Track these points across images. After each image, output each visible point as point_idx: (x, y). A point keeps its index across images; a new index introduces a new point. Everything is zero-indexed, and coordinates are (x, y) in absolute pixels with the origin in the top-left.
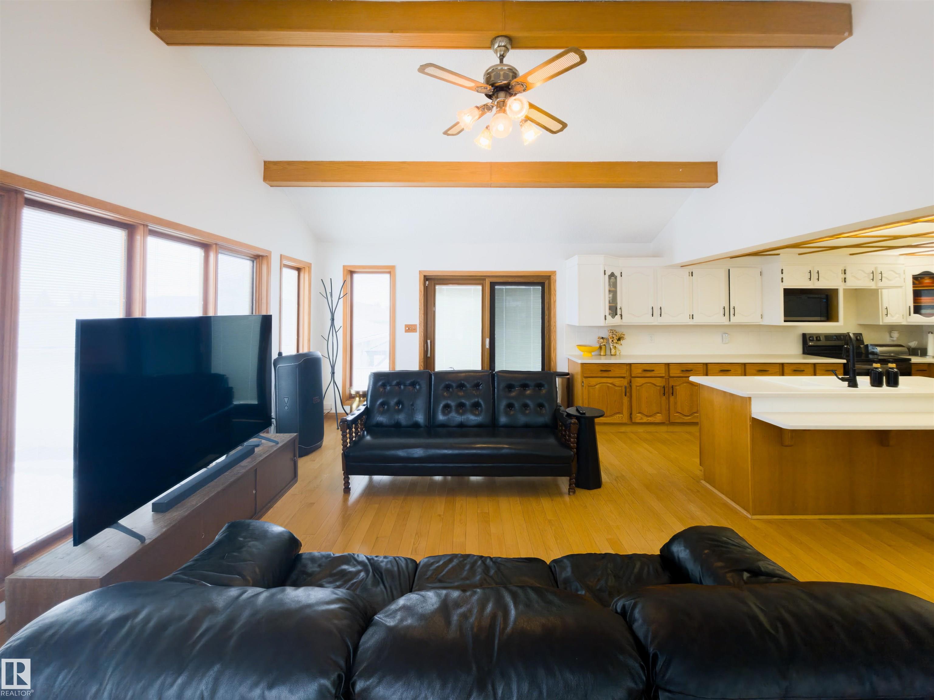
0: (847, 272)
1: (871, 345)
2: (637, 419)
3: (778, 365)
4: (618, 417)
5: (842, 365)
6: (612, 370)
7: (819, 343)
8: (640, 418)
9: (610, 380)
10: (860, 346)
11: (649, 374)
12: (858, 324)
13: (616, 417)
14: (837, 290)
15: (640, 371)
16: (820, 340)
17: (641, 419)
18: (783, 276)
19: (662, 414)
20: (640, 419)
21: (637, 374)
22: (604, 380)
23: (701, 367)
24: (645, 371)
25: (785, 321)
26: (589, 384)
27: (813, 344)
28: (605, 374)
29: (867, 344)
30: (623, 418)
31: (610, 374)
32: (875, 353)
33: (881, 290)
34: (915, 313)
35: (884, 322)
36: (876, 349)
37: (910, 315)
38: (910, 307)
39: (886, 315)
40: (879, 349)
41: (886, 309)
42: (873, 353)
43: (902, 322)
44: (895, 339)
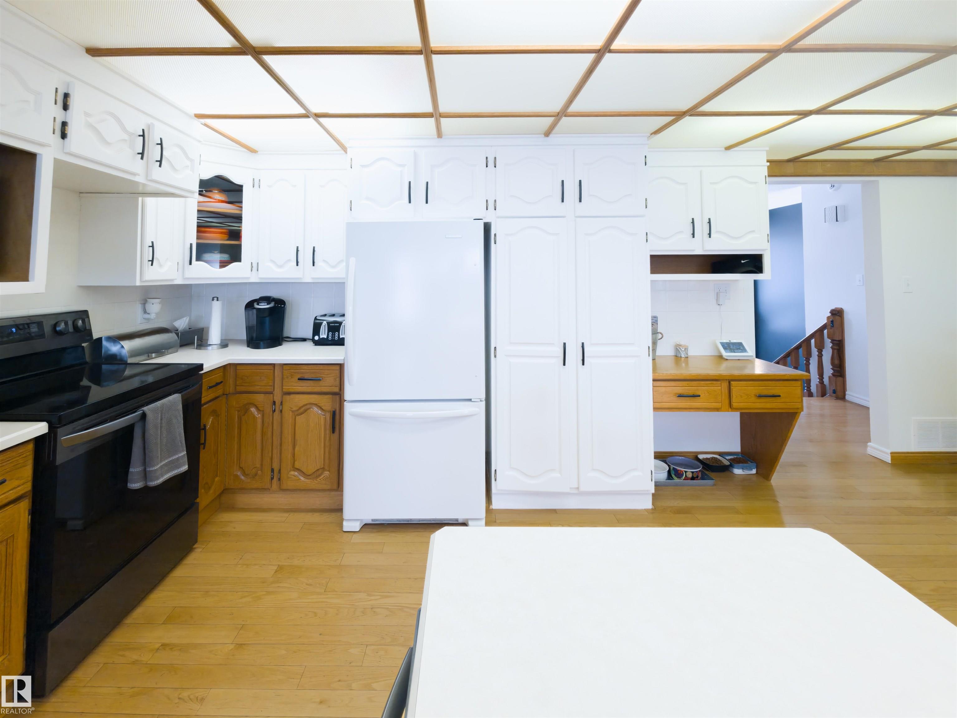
0: (71, 104)
1: (110, 338)
5: (30, 447)
10: (83, 345)
12: (79, 286)
32: (118, 357)
33: (144, 198)
34: (198, 259)
35: (144, 280)
36: (122, 347)
37: (190, 263)
38: (191, 245)
39: (149, 261)
40: (128, 345)
41: (151, 248)
42: (114, 359)
43: (176, 279)
44: (153, 316)
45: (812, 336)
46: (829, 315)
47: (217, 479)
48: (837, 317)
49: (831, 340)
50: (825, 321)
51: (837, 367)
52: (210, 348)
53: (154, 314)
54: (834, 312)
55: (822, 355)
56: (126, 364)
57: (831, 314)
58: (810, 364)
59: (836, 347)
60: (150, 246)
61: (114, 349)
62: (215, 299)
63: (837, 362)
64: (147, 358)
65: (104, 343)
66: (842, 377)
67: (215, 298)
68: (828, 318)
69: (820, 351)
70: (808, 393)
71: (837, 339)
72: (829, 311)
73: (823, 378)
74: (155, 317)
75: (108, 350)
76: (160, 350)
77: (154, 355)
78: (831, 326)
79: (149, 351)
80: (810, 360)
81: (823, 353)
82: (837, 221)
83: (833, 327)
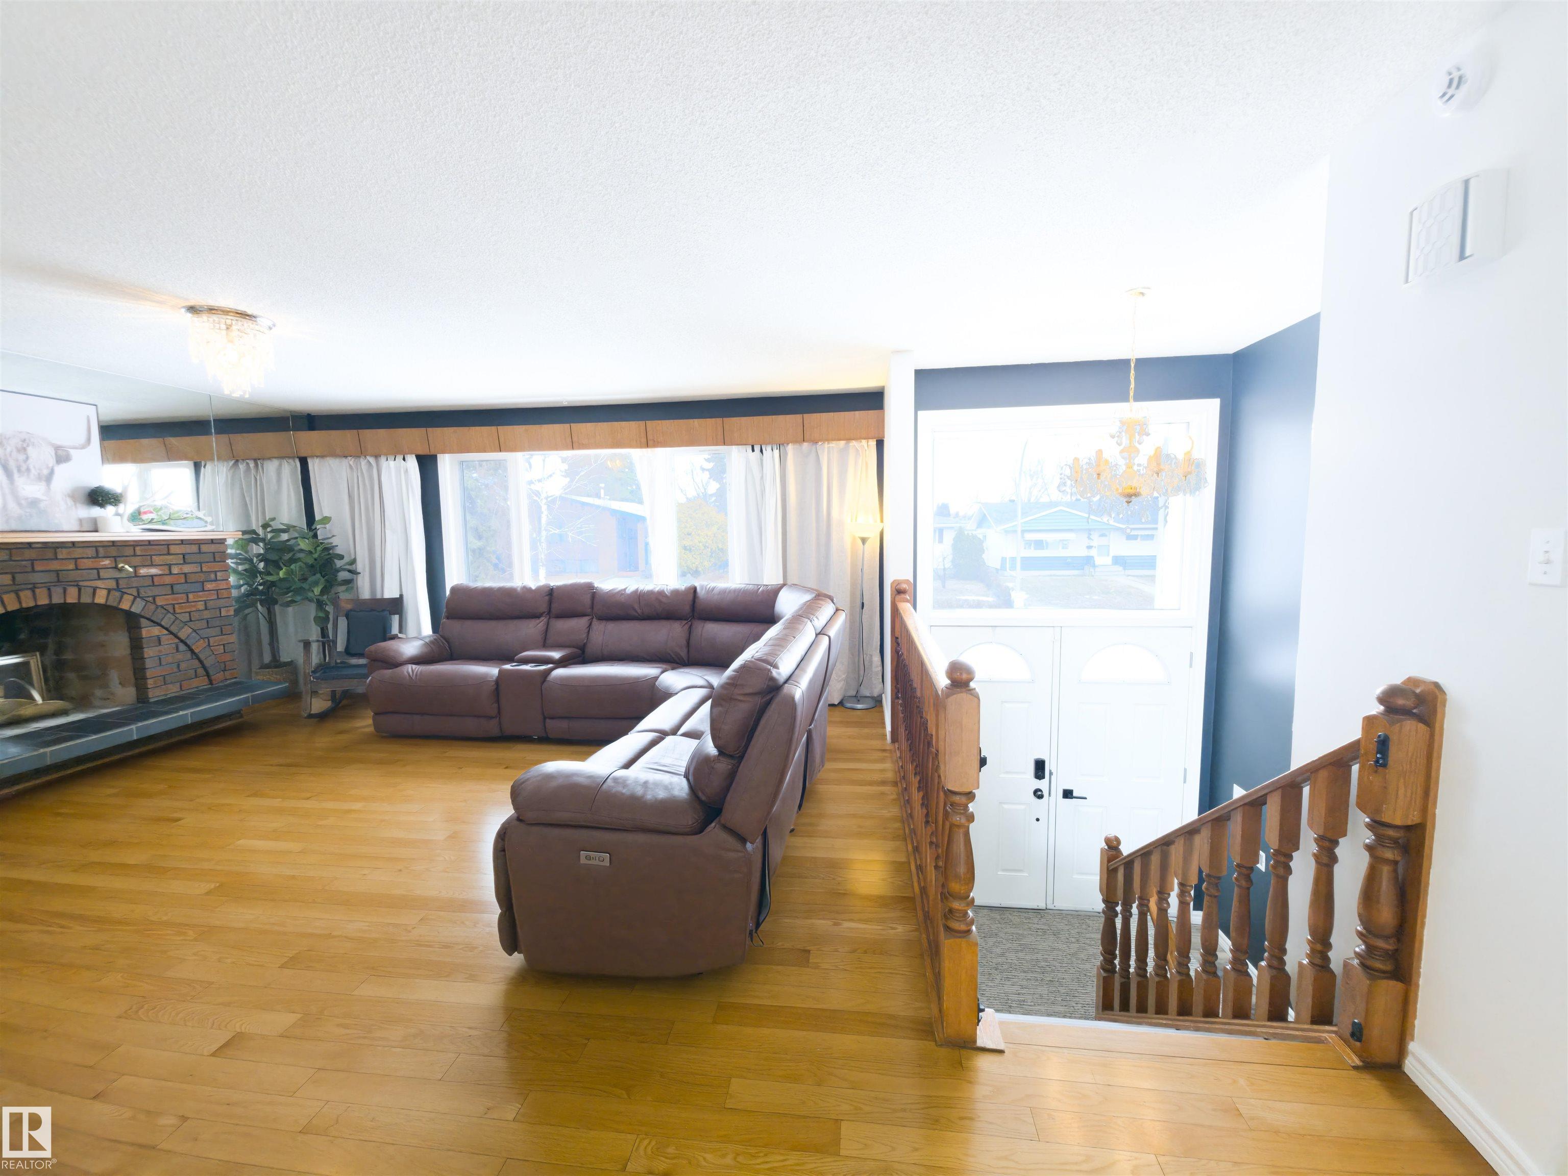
45: (1311, 771)
46: (1377, 709)
48: (1411, 729)
49: (1371, 820)
50: (1353, 733)
51: (1386, 938)
54: (1401, 702)
55: (1334, 859)
57: (1382, 708)
58: (1289, 870)
59: (1389, 854)
63: (1386, 915)
66: (1401, 981)
68: (1369, 722)
69: (1327, 844)
70: (1273, 978)
71: (1398, 822)
72: (1379, 690)
73: (1328, 946)
78: (1377, 761)
80: (1290, 858)
81: (1338, 851)
82: (1462, 257)
83: (1384, 765)
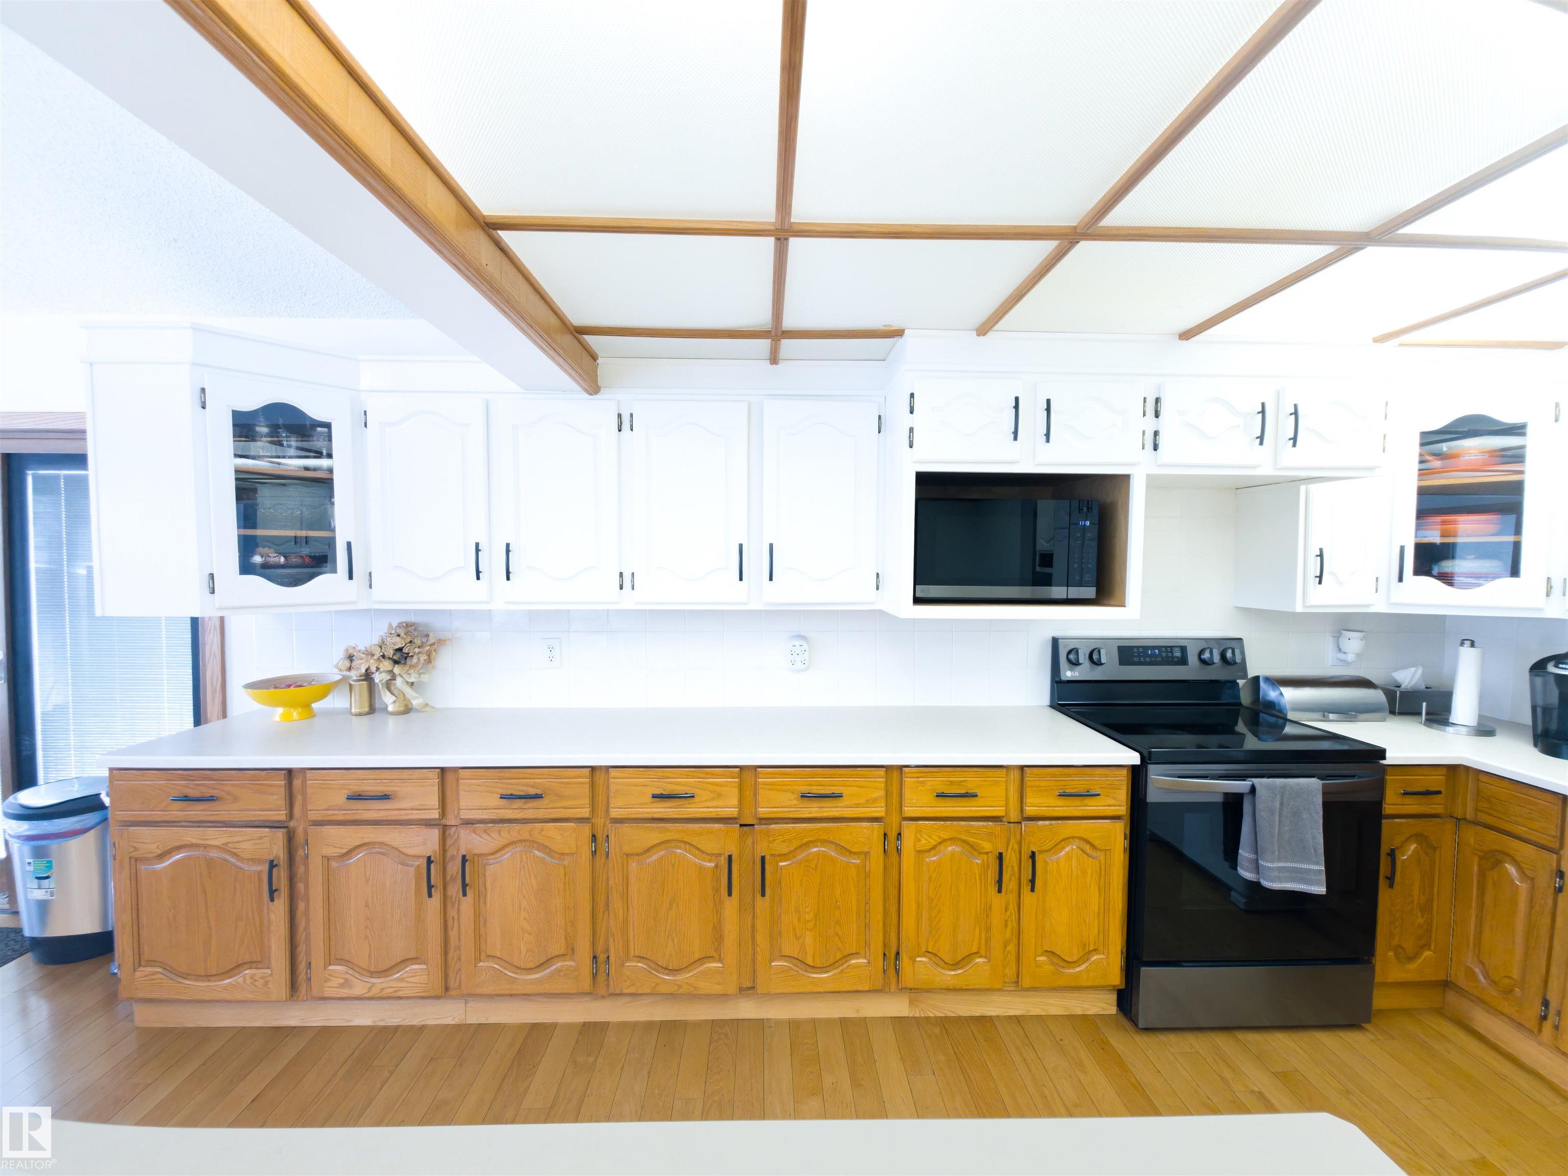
0: (1164, 409)
1: (1268, 679)
2: (328, 984)
3: (882, 772)
4: (249, 981)
5: (1124, 772)
6: (229, 793)
7: (1097, 674)
8: (341, 981)
9: (216, 837)
10: (1236, 682)
11: (375, 810)
12: (1236, 607)
13: (241, 980)
14: (1126, 478)
15: (339, 798)
16: (1098, 663)
17: (346, 984)
18: (916, 420)
19: (427, 965)
20: (342, 986)
21: (330, 812)
22: (192, 835)
23: (583, 783)
24: (356, 797)
25: (917, 601)
26: (136, 849)
27: (1077, 674)
28: (198, 812)
29: (1257, 675)
30: (270, 985)
31: (220, 812)
32: (1277, 708)
33: (1309, 486)
34: (1418, 571)
35: (1308, 605)
36: (1281, 694)
37: (1400, 579)
38: (1402, 549)
39: (1316, 577)
40: (1289, 695)
41: (1319, 558)
42: (1272, 707)
43: (1373, 605)
44: (1350, 657)
47: (1427, 953)
52: (1450, 729)
53: (1354, 655)
56: (1286, 720)
60: (1317, 556)
61: (1272, 695)
62: (1468, 643)
64: (1321, 718)
65: (1262, 684)
67: (1466, 642)
74: (1354, 659)
75: (1266, 694)
76: (1349, 712)
77: (1331, 716)
79: (1325, 710)
